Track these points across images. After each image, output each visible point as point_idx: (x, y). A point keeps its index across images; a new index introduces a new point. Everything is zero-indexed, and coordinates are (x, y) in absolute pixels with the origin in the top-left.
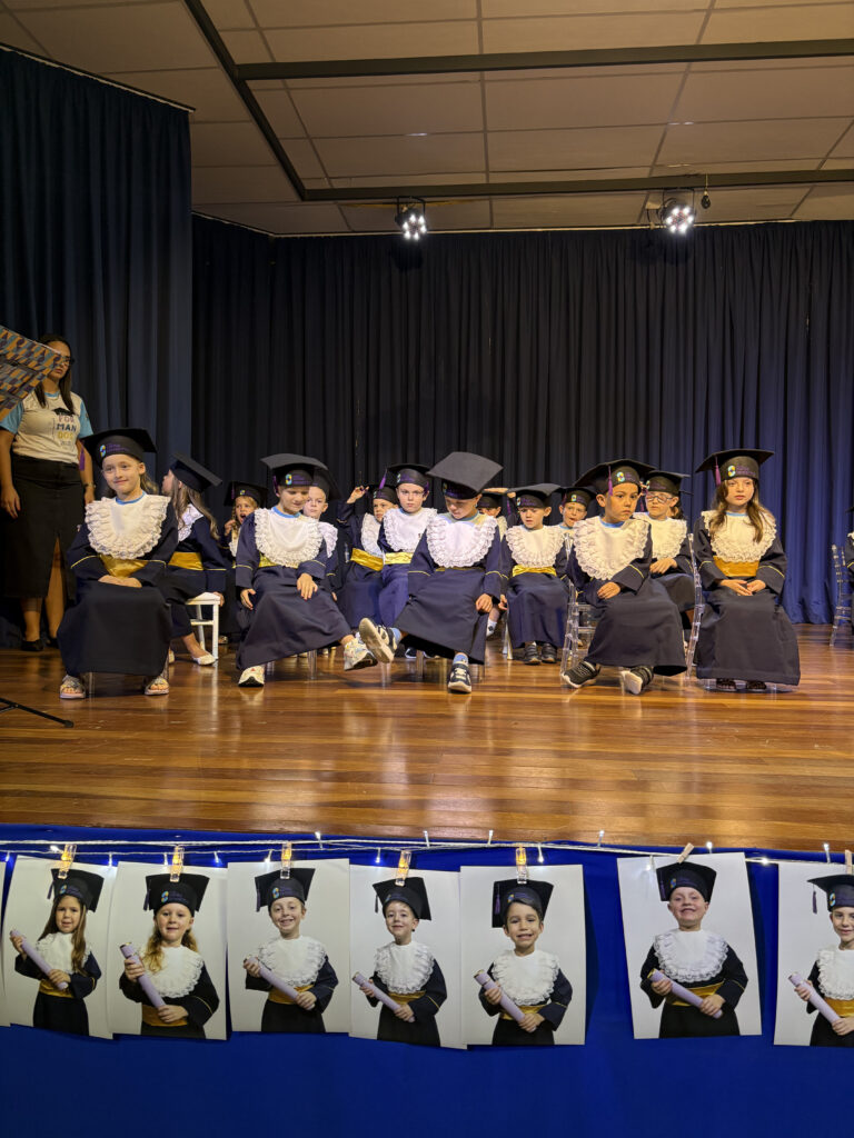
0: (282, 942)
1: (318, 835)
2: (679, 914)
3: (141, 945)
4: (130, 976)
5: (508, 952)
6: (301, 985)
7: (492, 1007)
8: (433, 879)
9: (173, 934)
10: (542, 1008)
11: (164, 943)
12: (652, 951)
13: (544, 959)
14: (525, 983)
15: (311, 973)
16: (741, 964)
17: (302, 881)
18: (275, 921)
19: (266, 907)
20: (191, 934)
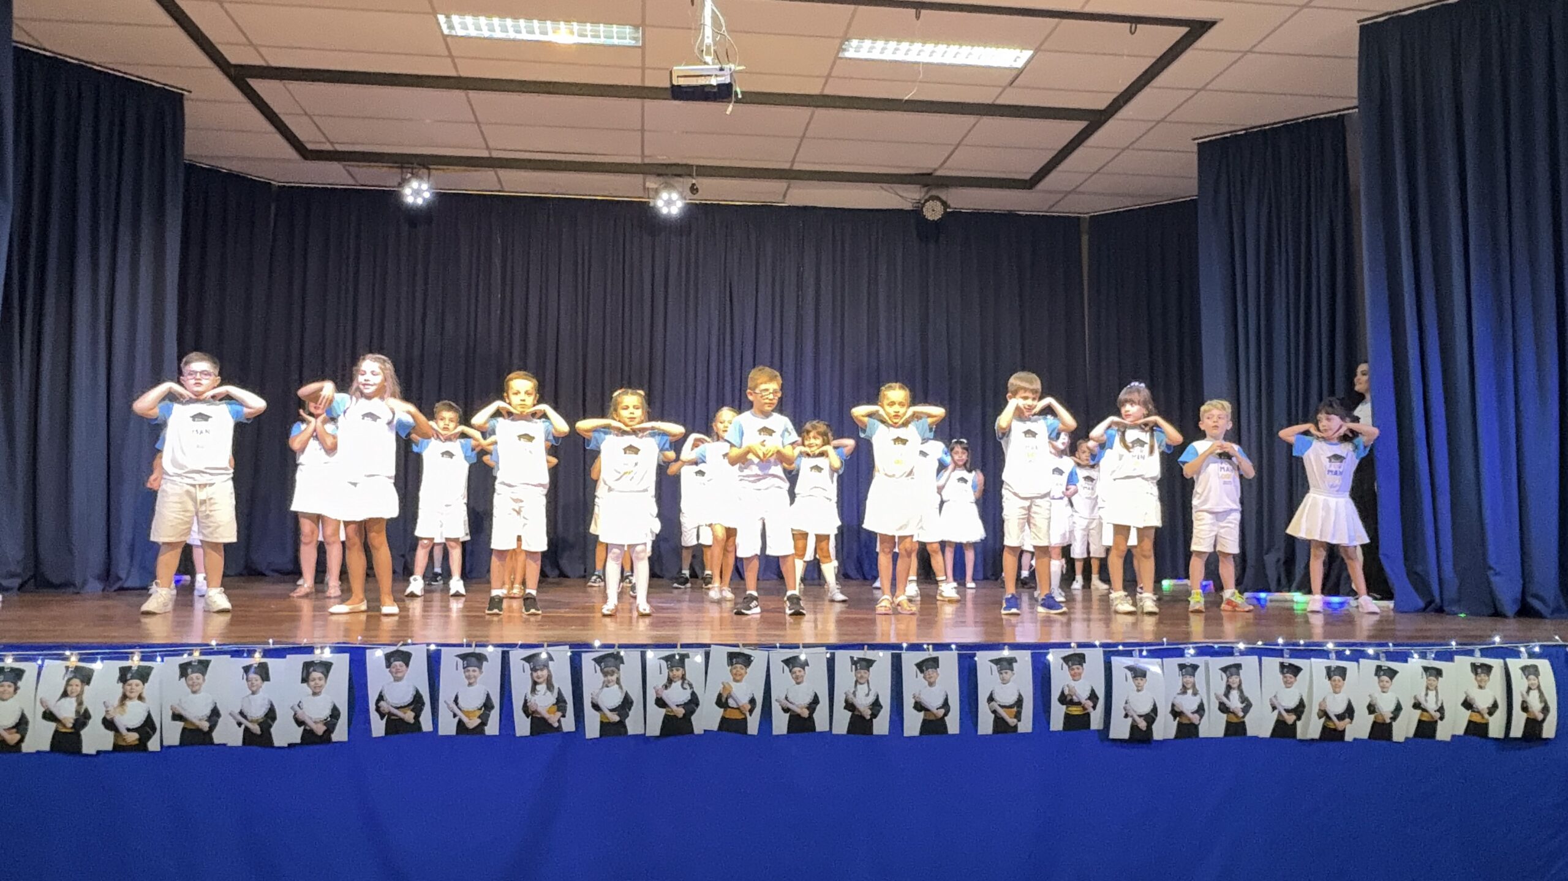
0: (192, 696)
1: (214, 644)
2: (394, 674)
3: (115, 701)
4: (107, 717)
5: (308, 695)
6: (201, 718)
7: (300, 723)
8: (272, 662)
9: (132, 695)
10: (325, 723)
11: (128, 699)
12: (381, 692)
13: (326, 698)
14: (316, 711)
15: (207, 711)
16: (422, 696)
17: (204, 666)
18: (189, 685)
20: (143, 694)
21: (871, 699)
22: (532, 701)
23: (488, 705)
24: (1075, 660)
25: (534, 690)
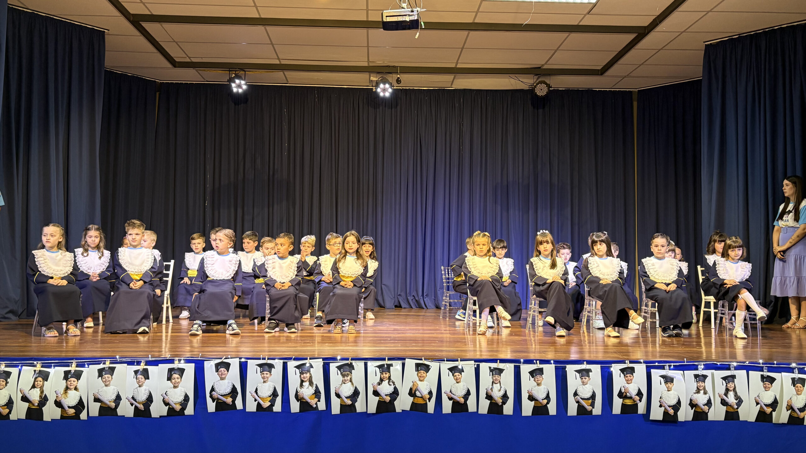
0: (105, 388)
1: (118, 357)
2: (220, 376)
3: (62, 390)
4: (57, 400)
5: (171, 388)
6: (110, 400)
7: (166, 404)
8: (150, 368)
9: (72, 387)
10: (181, 404)
11: (69, 389)
12: (213, 386)
13: (182, 390)
14: (176, 397)
15: (114, 397)
16: (236, 389)
17: (112, 370)
18: (103, 382)
19: (101, 378)
20: (77, 387)
21: (502, 393)
22: (301, 392)
23: (275, 394)
24: (628, 371)
25: (301, 385)
